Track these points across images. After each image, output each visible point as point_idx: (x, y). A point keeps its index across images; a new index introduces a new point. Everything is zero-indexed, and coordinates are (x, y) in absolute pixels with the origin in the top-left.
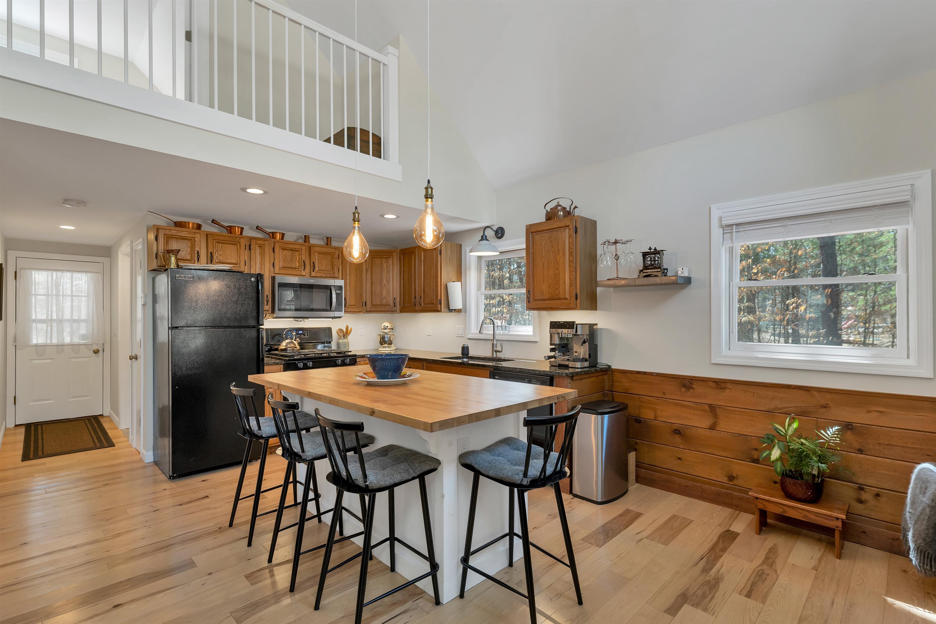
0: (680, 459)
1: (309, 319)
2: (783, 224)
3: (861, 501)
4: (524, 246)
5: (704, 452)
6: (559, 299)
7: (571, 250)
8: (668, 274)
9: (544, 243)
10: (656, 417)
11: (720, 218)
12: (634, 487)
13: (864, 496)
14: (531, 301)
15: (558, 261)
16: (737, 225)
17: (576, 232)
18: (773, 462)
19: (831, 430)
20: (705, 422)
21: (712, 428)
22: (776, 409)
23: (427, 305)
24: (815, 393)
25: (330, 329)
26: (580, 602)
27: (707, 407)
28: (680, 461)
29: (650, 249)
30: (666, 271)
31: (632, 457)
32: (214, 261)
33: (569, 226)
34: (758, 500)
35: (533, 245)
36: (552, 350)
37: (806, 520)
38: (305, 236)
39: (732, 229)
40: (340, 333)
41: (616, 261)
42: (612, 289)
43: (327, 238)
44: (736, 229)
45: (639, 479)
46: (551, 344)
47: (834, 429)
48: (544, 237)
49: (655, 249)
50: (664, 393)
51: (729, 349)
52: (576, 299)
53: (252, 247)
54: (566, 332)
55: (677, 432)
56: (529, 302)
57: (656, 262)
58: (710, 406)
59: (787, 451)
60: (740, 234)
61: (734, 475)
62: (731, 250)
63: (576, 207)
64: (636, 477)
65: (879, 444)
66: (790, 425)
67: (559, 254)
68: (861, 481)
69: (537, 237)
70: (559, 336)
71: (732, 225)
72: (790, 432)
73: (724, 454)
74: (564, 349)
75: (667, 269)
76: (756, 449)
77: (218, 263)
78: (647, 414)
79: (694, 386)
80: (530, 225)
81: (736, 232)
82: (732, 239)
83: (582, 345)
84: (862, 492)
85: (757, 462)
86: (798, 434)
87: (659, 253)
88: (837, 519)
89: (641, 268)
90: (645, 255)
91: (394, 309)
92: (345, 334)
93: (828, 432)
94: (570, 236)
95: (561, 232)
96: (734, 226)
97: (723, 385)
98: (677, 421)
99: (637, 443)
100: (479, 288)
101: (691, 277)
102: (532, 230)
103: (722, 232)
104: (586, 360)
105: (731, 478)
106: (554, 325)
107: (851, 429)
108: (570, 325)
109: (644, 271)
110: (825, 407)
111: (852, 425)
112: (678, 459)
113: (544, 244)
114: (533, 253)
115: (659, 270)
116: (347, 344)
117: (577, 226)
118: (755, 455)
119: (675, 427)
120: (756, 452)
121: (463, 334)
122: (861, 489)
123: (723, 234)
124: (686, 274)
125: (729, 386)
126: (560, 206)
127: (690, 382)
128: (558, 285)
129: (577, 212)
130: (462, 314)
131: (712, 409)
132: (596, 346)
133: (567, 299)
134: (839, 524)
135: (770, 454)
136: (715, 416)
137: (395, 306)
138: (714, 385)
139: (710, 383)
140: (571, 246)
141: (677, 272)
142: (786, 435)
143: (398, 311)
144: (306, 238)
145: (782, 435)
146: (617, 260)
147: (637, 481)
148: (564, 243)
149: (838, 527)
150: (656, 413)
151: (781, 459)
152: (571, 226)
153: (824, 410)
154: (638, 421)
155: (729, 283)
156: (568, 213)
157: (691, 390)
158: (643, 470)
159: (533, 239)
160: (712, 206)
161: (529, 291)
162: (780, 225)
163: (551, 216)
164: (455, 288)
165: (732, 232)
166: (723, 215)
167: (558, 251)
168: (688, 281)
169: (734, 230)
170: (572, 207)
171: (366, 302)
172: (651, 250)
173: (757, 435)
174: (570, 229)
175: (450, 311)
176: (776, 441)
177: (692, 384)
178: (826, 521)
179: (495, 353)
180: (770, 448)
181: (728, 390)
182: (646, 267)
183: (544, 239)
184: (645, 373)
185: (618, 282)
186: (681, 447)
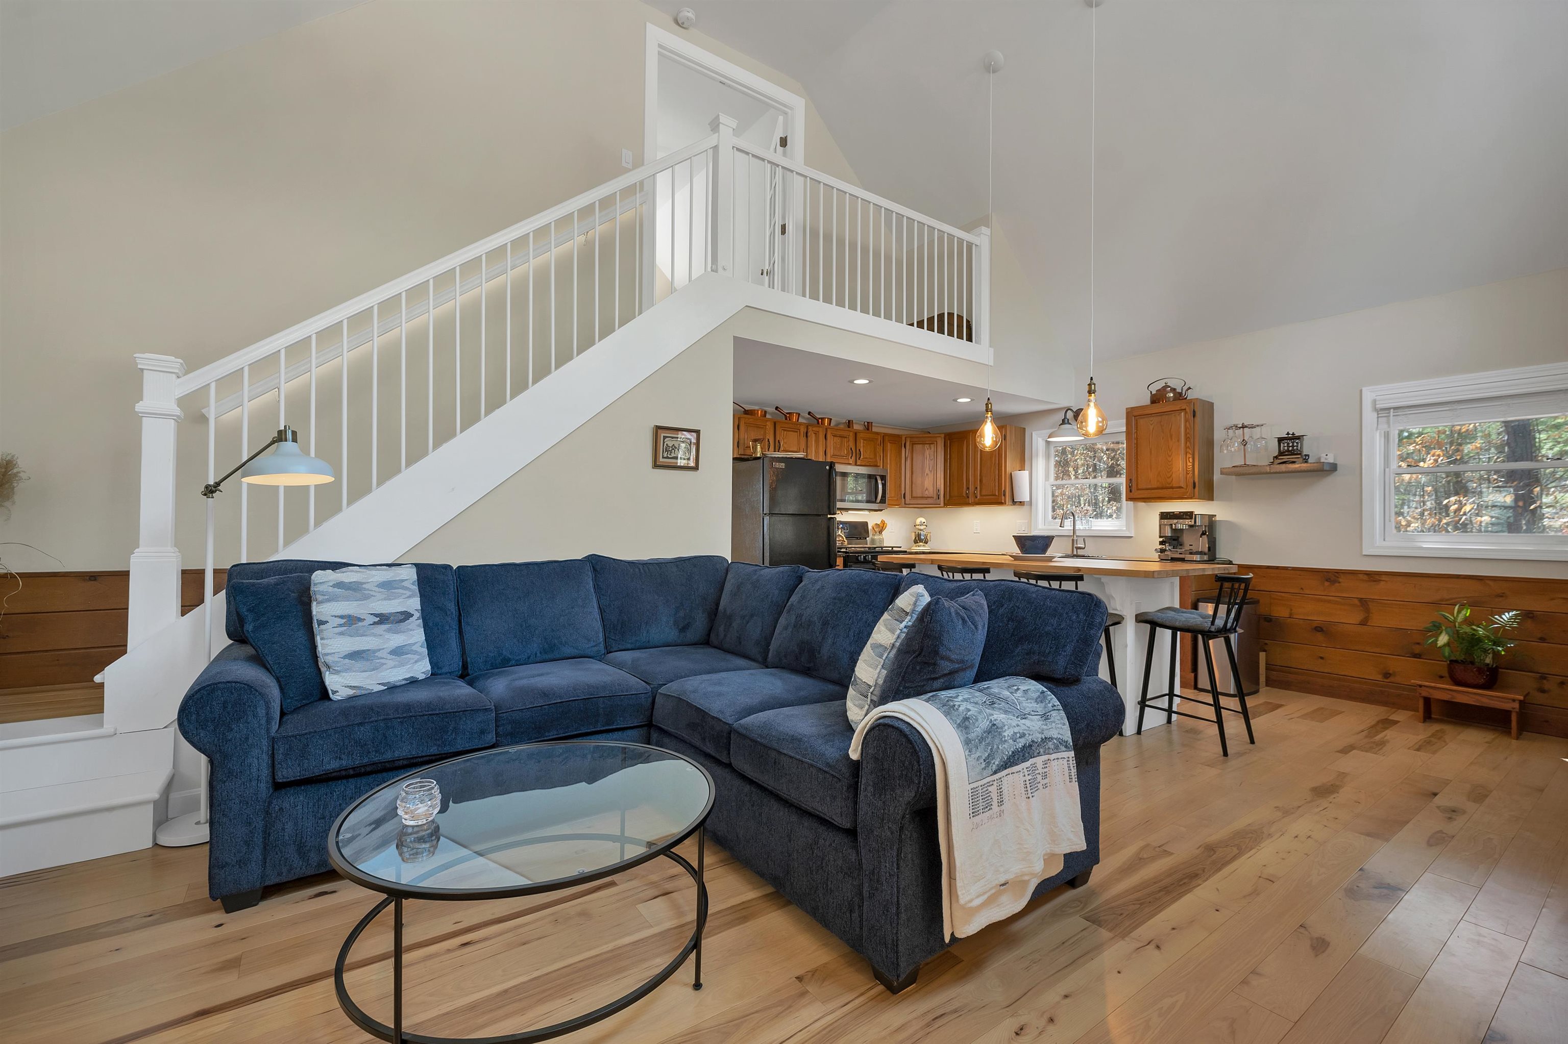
0: (1322, 658)
1: (849, 512)
2: (1451, 408)
3: (1543, 691)
4: (1124, 429)
5: (1353, 649)
6: (1172, 488)
7: (1188, 435)
8: (1310, 461)
9: (1151, 427)
10: (1291, 614)
11: (1375, 401)
12: (1263, 689)
13: (1547, 685)
14: (1133, 491)
15: (1170, 448)
16: (1395, 408)
17: (1194, 416)
18: (1440, 647)
19: (1506, 614)
20: (1355, 617)
21: (1364, 623)
22: (1442, 600)
23: (984, 497)
24: (1491, 583)
25: (866, 524)
26: (1252, 741)
27: (1357, 602)
28: (1322, 660)
29: (1288, 434)
30: (1307, 457)
31: (1262, 655)
32: (782, 449)
33: (1185, 409)
34: (1423, 688)
35: (1137, 430)
36: (1161, 543)
37: (1478, 704)
38: (849, 421)
39: (1389, 413)
40: (876, 528)
41: (1243, 446)
42: (1234, 477)
43: (868, 423)
44: (1394, 412)
45: (1269, 683)
46: (1160, 537)
47: (1511, 614)
48: (1151, 421)
49: (1293, 434)
50: (1302, 589)
51: (1384, 540)
52: (1194, 487)
53: (809, 434)
54: (1182, 524)
55: (1319, 629)
56: (1131, 491)
57: (1295, 448)
58: (1361, 600)
59: (1456, 636)
60: (1399, 418)
61: (1391, 672)
62: (1387, 436)
63: (1189, 388)
64: (1266, 680)
65: (1564, 631)
66: (1459, 612)
67: (1172, 439)
68: (1544, 670)
69: (1142, 422)
70: (1172, 527)
71: (1389, 409)
72: (1460, 619)
73: (1378, 650)
74: (1175, 542)
75: (1308, 456)
76: (1418, 644)
77: (784, 451)
78: (1280, 612)
79: (1340, 580)
80: (1132, 408)
81: (1394, 416)
82: (1388, 423)
83: (1201, 537)
84: (1545, 681)
85: (1418, 656)
86: (1468, 621)
87: (1299, 439)
88: (1514, 700)
89: (1276, 454)
90: (1280, 440)
91: (938, 501)
92: (881, 528)
93: (1503, 616)
94: (1186, 421)
95: (1175, 415)
96: (1392, 410)
97: (1377, 577)
98: (1319, 618)
99: (1266, 644)
100: (1047, 477)
101: (1336, 464)
102: (1135, 414)
103: (1376, 416)
104: (1205, 554)
105: (1387, 675)
106: (1164, 516)
107: (1532, 618)
108: (1189, 515)
109: (1280, 457)
110: (1501, 596)
111: (1533, 613)
112: (1320, 660)
113: (1152, 429)
114: (1137, 439)
115: (1299, 456)
116: (882, 541)
117: (1195, 410)
118: (1417, 649)
119: (1315, 624)
120: (1417, 646)
121: (1026, 530)
122: (1543, 677)
123: (1378, 417)
124: (1331, 460)
125: (1384, 578)
126: (1169, 387)
127: (1335, 576)
128: (1171, 473)
129: (1191, 395)
130: (1026, 507)
131: (1364, 603)
132: (1215, 538)
133: (1182, 488)
134: (1516, 705)
135: (1437, 640)
136: (1367, 610)
137: (938, 498)
138: (1365, 577)
139: (1361, 576)
140: (1188, 430)
141: (1320, 458)
142: (1454, 622)
143: (942, 504)
144: (850, 423)
145: (1451, 621)
146: (1245, 445)
147: (1267, 685)
148: (1180, 427)
149: (1514, 709)
150: (1291, 610)
151: (1448, 644)
152: (1188, 410)
153: (1501, 599)
154: (1268, 619)
155: (1385, 470)
156: (1179, 396)
157: (1337, 584)
158: (1275, 673)
159: (1137, 424)
160: (1364, 389)
161: (1131, 480)
162: (1448, 409)
163: (1156, 398)
164: (1022, 478)
165: (1389, 416)
166: (1378, 398)
167: (1171, 436)
168: (1333, 468)
169: (1392, 414)
170: (1185, 388)
171: (905, 494)
172: (1290, 436)
173: (1418, 629)
174: (1186, 413)
175: (1014, 503)
176: (1444, 628)
177: (1338, 577)
178: (1501, 704)
179: (1075, 549)
180: (1437, 636)
181: (1382, 583)
182: (1281, 453)
183: (1151, 423)
184: (1277, 568)
185: (1246, 470)
186: (1324, 645)
